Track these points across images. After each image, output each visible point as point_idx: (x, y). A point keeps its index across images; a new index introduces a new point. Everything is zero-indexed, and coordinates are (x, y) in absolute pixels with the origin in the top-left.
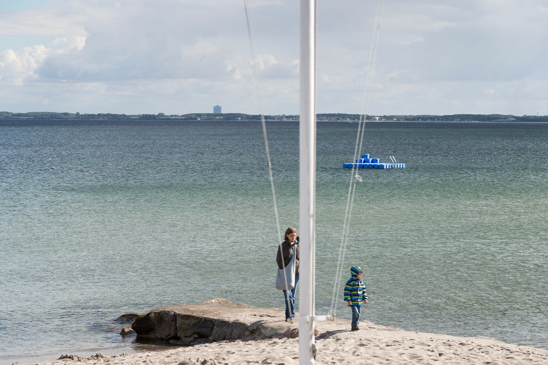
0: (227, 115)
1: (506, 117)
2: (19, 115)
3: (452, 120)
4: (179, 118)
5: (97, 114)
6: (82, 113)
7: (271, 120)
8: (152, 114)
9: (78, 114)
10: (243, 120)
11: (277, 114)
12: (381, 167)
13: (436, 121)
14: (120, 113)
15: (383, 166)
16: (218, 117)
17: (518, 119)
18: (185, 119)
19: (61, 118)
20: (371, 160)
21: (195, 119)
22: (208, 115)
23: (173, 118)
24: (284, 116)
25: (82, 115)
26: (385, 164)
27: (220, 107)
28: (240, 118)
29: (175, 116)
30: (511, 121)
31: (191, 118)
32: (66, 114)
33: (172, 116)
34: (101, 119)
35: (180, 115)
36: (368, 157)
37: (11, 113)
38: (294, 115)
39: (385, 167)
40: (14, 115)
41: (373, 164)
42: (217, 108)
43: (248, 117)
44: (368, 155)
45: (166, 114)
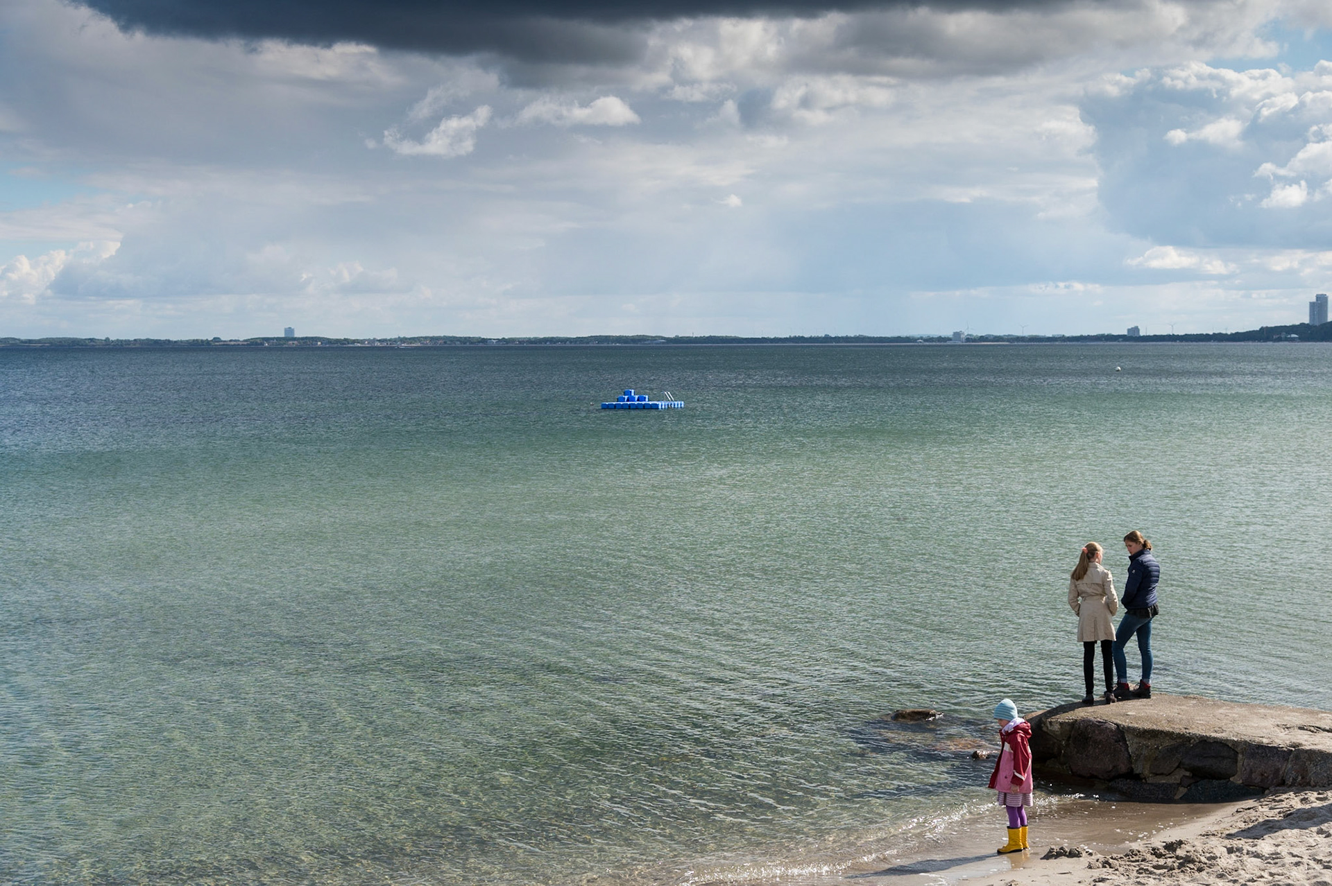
0: (303, 339)
1: (654, 339)
2: (30, 341)
3: (588, 343)
4: (241, 343)
5: (133, 339)
6: (113, 338)
7: (359, 345)
8: (204, 339)
9: (107, 339)
10: (324, 345)
11: (367, 337)
12: (655, 407)
13: (568, 344)
14: (163, 338)
15: (657, 405)
16: (291, 342)
17: (669, 340)
18: (248, 345)
19: (86, 345)
20: (637, 397)
21: (262, 344)
22: (278, 339)
23: (232, 343)
24: (374, 340)
25: (113, 341)
26: (659, 403)
27: (293, 330)
28: (319, 343)
29: (235, 341)
30: (661, 343)
31: (257, 344)
32: (92, 340)
33: (231, 341)
34: (137, 346)
35: (241, 339)
36: (633, 394)
37: (19, 340)
38: (388, 338)
39: (660, 407)
40: (22, 342)
41: (650, 403)
42: (289, 330)
43: (329, 341)
44: (633, 391)
45: (222, 339)
